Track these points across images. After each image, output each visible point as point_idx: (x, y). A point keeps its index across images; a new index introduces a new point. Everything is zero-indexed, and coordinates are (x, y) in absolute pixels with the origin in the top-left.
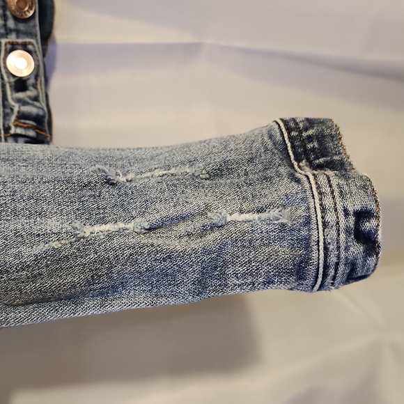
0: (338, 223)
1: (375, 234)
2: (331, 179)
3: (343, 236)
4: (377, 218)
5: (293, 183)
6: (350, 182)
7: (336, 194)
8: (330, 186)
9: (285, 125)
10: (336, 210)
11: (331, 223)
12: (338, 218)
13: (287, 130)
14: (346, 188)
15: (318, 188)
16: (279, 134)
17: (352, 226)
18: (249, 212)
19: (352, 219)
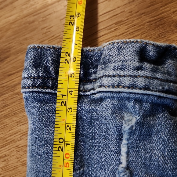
0: (147, 77)
1: (160, 49)
2: (107, 74)
3: (159, 75)
4: (147, 44)
5: (103, 104)
6: (112, 59)
7: (122, 73)
8: (114, 76)
9: (38, 87)
10: (136, 77)
11: (147, 83)
12: (143, 76)
13: (43, 88)
14: (118, 64)
15: (113, 86)
16: (45, 96)
17: (152, 66)
18: (119, 147)
19: (146, 65)
